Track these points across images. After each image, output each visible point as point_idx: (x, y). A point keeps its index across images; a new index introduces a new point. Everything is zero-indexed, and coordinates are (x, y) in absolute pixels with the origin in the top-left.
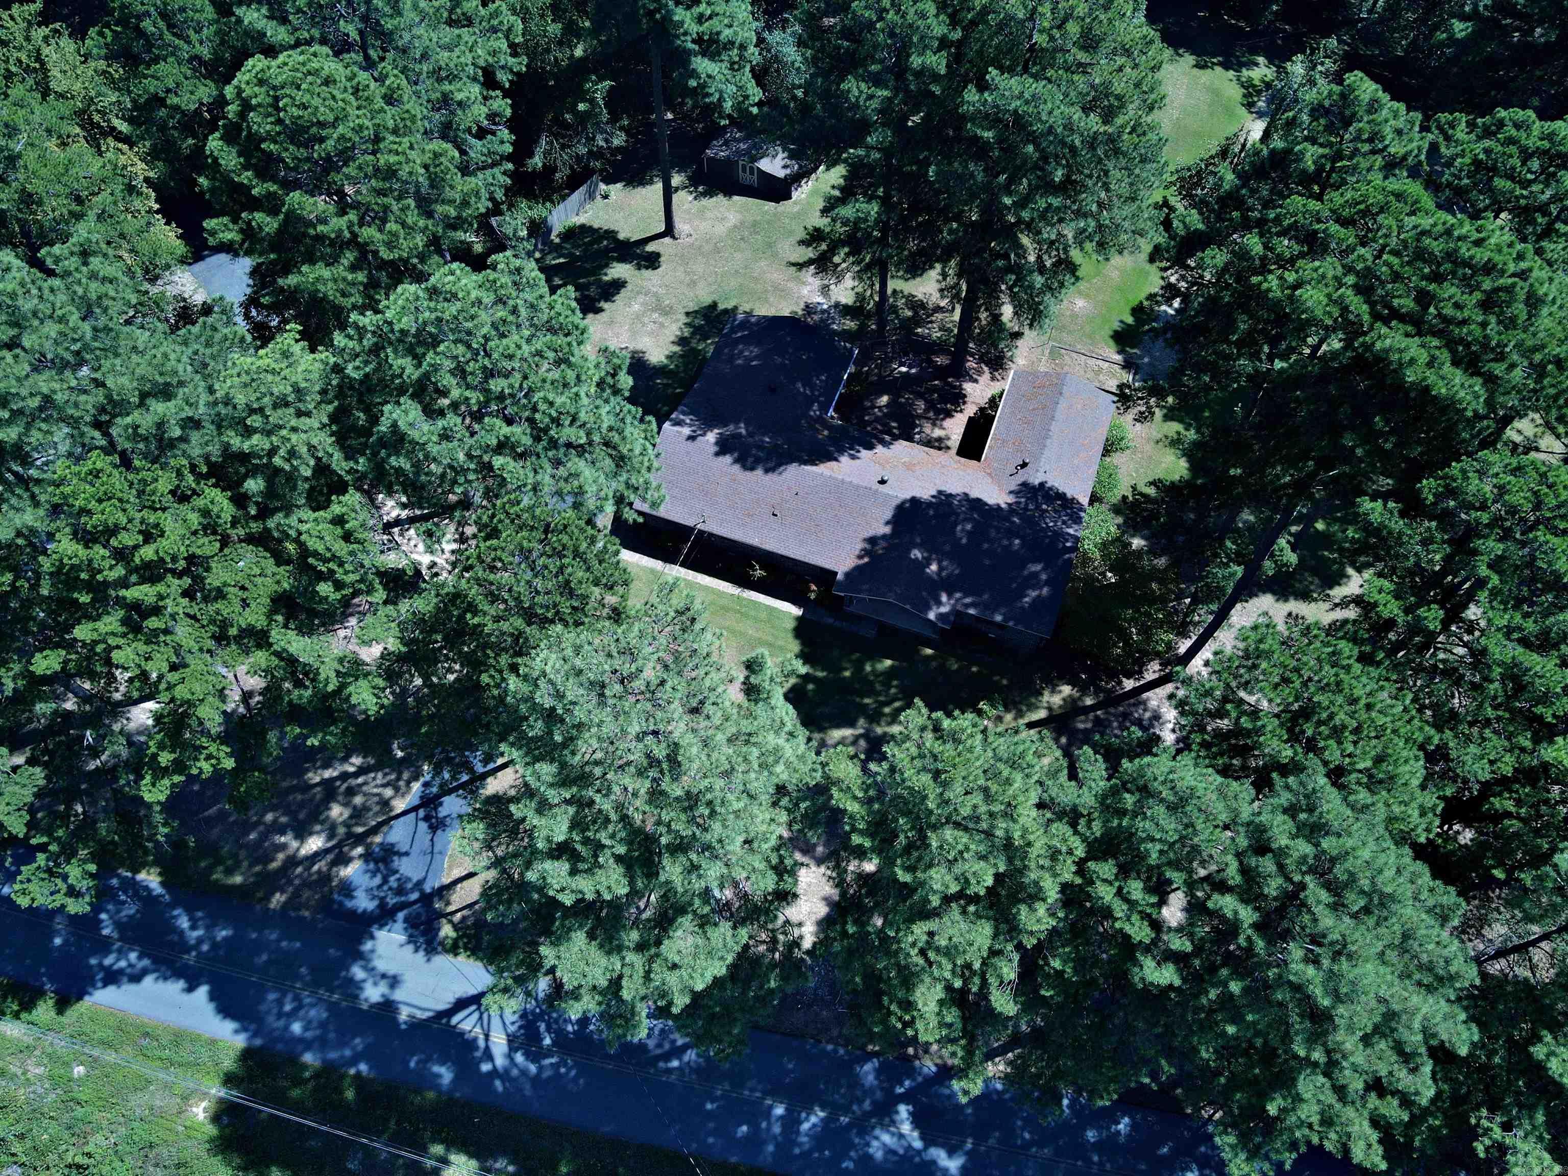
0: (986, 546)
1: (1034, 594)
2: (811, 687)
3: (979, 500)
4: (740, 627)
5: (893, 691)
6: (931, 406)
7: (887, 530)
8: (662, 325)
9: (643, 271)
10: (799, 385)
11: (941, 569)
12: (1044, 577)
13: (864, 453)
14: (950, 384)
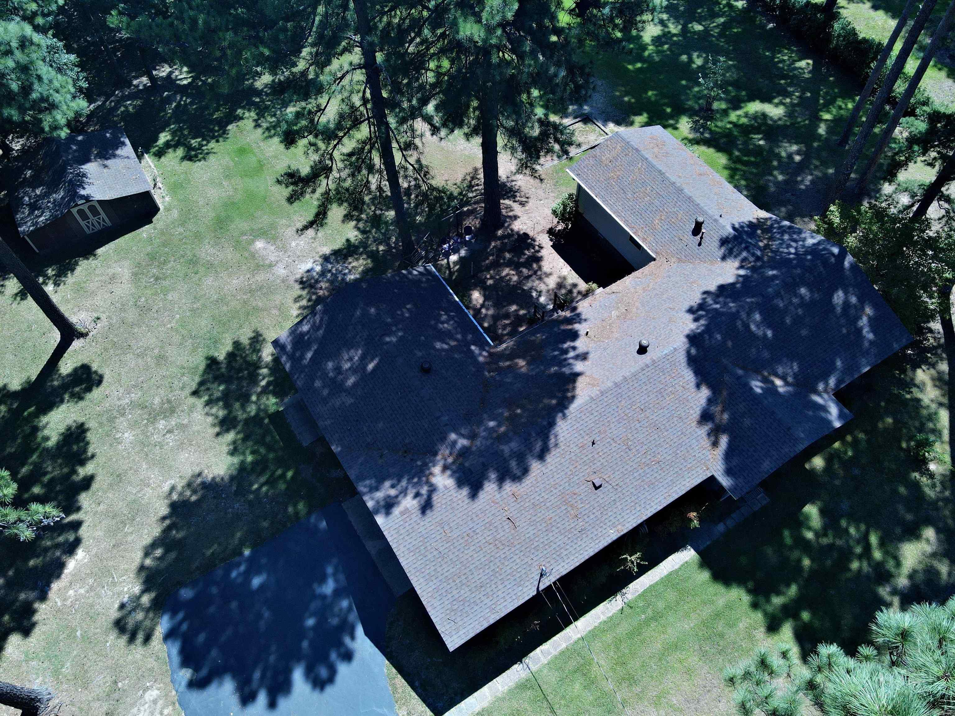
0: (788, 321)
1: (864, 321)
2: (806, 616)
3: (722, 288)
4: (672, 634)
5: (852, 531)
6: (516, 266)
7: (705, 392)
8: (182, 427)
9: (89, 396)
10: (438, 345)
11: (783, 378)
12: (853, 300)
13: (581, 344)
14: (503, 237)
